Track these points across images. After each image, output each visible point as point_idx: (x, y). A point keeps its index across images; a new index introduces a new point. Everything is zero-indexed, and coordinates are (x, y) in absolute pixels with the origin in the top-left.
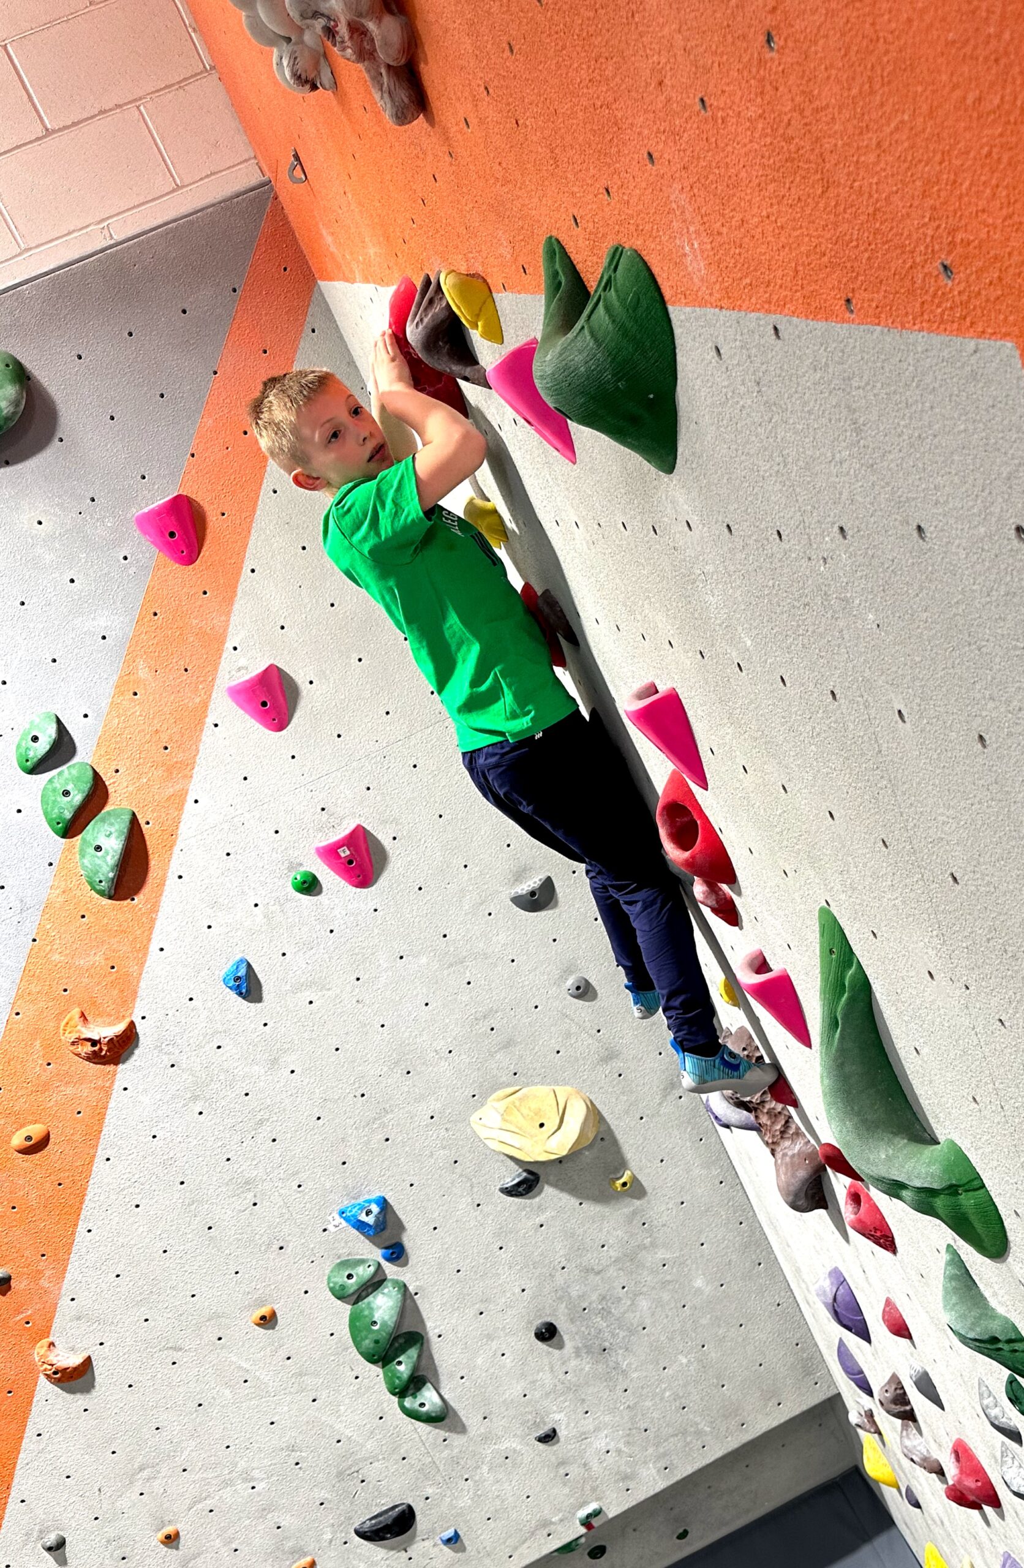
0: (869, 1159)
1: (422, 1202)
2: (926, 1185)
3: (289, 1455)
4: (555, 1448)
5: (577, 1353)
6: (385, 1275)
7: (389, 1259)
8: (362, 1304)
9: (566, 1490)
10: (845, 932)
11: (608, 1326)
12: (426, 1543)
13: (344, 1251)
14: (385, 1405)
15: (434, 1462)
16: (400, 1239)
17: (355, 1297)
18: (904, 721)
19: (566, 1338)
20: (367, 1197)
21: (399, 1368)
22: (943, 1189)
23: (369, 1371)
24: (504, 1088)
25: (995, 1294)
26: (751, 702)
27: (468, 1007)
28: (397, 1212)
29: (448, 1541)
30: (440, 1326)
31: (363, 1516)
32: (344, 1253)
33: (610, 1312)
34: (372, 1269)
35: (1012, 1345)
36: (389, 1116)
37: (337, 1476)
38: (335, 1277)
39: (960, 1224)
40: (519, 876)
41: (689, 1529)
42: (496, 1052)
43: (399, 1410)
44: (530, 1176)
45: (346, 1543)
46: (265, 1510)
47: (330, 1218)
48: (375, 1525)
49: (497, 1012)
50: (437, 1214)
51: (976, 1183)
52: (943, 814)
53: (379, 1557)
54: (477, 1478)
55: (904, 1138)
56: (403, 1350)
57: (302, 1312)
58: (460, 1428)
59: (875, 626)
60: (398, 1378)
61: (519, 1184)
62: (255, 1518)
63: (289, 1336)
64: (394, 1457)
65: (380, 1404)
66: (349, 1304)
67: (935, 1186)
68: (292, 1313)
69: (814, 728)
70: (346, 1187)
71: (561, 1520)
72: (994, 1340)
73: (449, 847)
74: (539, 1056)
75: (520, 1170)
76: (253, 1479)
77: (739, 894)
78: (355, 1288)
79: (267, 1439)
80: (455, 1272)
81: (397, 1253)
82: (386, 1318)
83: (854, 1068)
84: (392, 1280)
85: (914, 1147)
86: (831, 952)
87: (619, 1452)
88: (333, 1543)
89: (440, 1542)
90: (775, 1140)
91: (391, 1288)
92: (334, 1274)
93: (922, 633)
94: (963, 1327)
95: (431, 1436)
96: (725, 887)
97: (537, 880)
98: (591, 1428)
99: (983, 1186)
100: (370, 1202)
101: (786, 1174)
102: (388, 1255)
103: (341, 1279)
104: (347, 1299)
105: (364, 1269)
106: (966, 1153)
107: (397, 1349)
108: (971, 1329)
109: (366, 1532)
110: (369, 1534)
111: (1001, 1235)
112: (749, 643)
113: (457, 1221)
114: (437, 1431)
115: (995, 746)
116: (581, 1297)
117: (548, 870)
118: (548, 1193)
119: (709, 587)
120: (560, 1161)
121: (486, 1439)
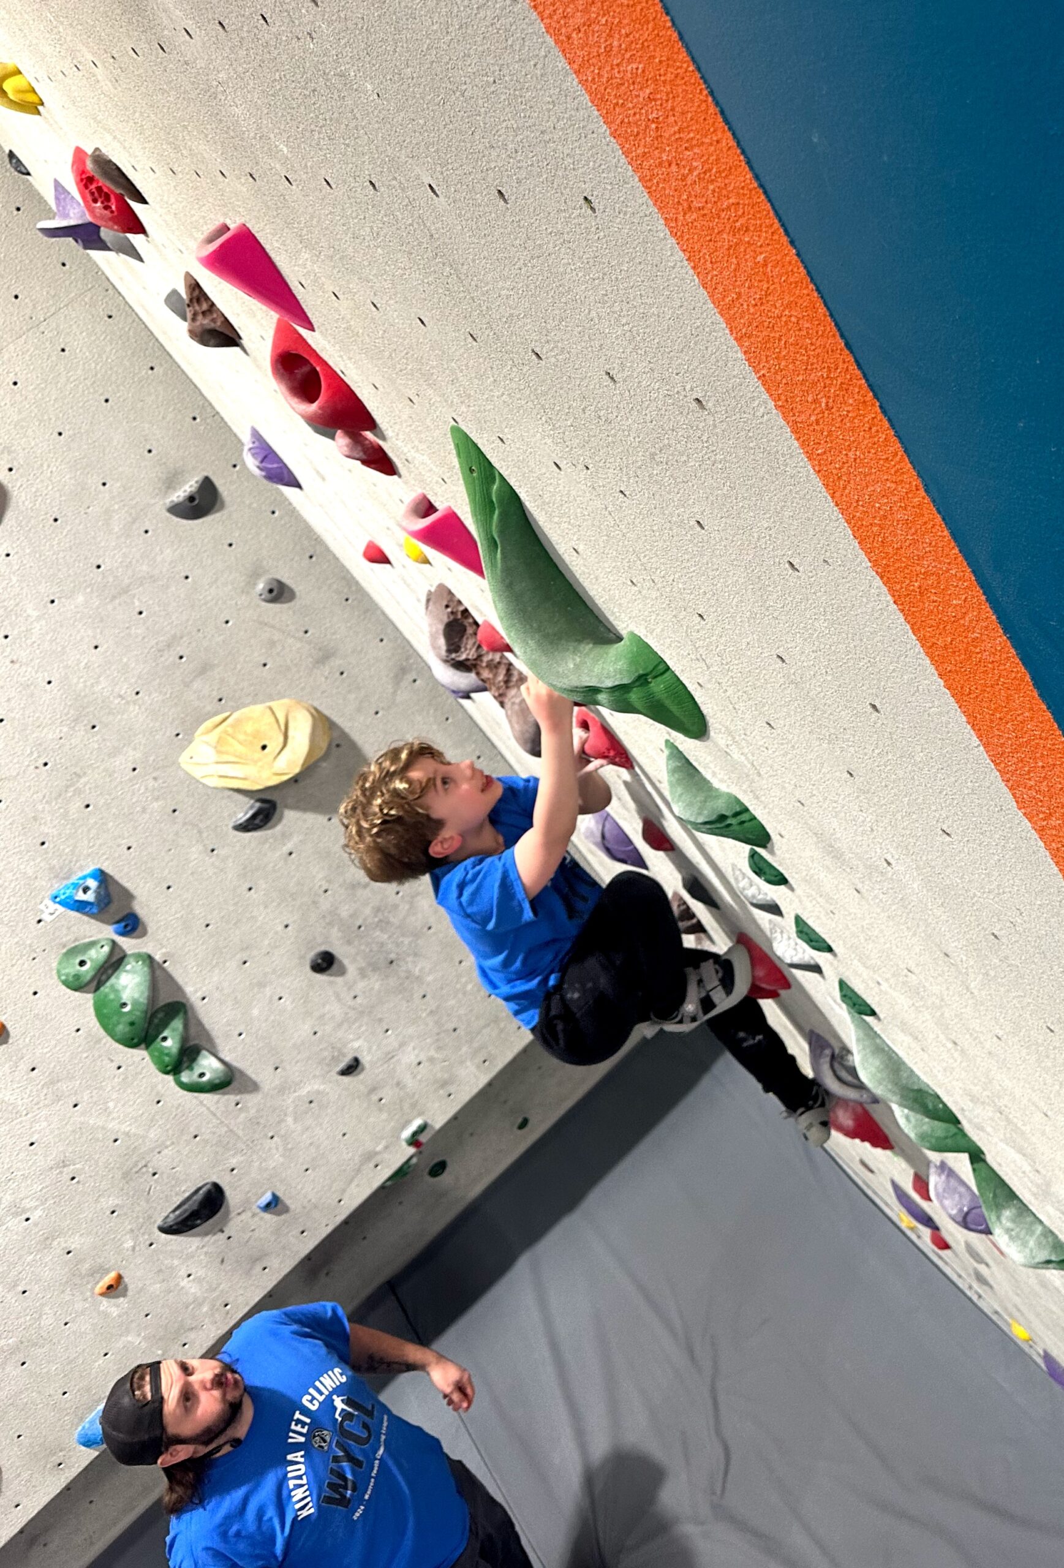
0: (558, 672)
1: (146, 862)
2: (617, 683)
3: (61, 1172)
4: (361, 1076)
5: (362, 973)
6: (124, 951)
7: (123, 934)
8: (105, 989)
9: (384, 1116)
10: (479, 446)
11: (390, 937)
12: (243, 1217)
13: (68, 938)
14: (160, 1087)
15: (231, 1131)
16: (131, 908)
17: (95, 983)
18: (437, 196)
19: (346, 962)
20: (80, 874)
21: (165, 1044)
22: (634, 682)
23: (132, 1056)
24: (210, 718)
25: (714, 774)
26: (312, 217)
27: (146, 640)
28: (120, 881)
29: (268, 1207)
30: (201, 988)
31: (165, 1209)
32: (69, 940)
33: (388, 923)
34: (106, 949)
35: (738, 817)
36: (83, 780)
37: (124, 1178)
38: (64, 968)
39: (659, 713)
40: (171, 481)
41: (527, 1116)
42: (191, 682)
43: (178, 1089)
44: (265, 806)
45: (151, 1245)
46: (47, 1241)
47: (42, 907)
48: (180, 1215)
49: (181, 638)
50: (167, 871)
51: (661, 667)
52: (503, 288)
53: (194, 1248)
54: (283, 1132)
55: (588, 643)
56: (165, 1024)
57: (36, 1016)
58: (251, 1087)
59: (376, 97)
60: (167, 1055)
61: (254, 816)
62: (39, 1250)
63: (28, 1045)
64: (185, 1138)
65: (153, 1087)
66: (88, 992)
67: (626, 681)
68: (24, 1020)
69: (372, 228)
70: (52, 868)
71: (386, 1147)
72: (722, 818)
73: (79, 466)
74: (243, 675)
75: (252, 801)
76: (24, 1211)
77: (384, 438)
78: (91, 974)
79: (30, 1163)
80: (204, 928)
81: (131, 925)
82: (136, 995)
83: (524, 584)
84: (133, 955)
85: (599, 650)
86: (471, 471)
87: (431, 1060)
88: (137, 1248)
89: (258, 1210)
90: (501, 691)
91: (134, 964)
92: (63, 965)
93: (413, 91)
94: (691, 815)
95: (220, 1105)
96: (368, 434)
97: (193, 483)
98: (396, 1044)
99: (668, 668)
100: (84, 878)
101: (518, 723)
102: (121, 929)
103: (73, 968)
104: (85, 989)
105: (97, 952)
106: (646, 640)
107: (157, 1025)
108: (699, 814)
109: (171, 1226)
110: (174, 1227)
111: (696, 711)
112: (285, 150)
113: (192, 873)
114: (226, 1097)
115: (513, 198)
116: (354, 916)
117: (203, 470)
118: (291, 819)
119: (229, 97)
120: (295, 780)
121: (282, 1090)
